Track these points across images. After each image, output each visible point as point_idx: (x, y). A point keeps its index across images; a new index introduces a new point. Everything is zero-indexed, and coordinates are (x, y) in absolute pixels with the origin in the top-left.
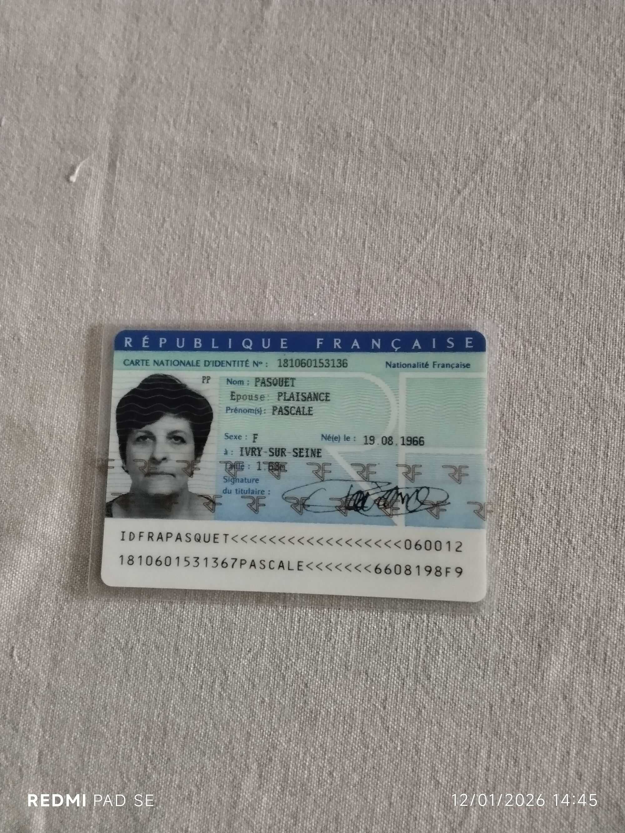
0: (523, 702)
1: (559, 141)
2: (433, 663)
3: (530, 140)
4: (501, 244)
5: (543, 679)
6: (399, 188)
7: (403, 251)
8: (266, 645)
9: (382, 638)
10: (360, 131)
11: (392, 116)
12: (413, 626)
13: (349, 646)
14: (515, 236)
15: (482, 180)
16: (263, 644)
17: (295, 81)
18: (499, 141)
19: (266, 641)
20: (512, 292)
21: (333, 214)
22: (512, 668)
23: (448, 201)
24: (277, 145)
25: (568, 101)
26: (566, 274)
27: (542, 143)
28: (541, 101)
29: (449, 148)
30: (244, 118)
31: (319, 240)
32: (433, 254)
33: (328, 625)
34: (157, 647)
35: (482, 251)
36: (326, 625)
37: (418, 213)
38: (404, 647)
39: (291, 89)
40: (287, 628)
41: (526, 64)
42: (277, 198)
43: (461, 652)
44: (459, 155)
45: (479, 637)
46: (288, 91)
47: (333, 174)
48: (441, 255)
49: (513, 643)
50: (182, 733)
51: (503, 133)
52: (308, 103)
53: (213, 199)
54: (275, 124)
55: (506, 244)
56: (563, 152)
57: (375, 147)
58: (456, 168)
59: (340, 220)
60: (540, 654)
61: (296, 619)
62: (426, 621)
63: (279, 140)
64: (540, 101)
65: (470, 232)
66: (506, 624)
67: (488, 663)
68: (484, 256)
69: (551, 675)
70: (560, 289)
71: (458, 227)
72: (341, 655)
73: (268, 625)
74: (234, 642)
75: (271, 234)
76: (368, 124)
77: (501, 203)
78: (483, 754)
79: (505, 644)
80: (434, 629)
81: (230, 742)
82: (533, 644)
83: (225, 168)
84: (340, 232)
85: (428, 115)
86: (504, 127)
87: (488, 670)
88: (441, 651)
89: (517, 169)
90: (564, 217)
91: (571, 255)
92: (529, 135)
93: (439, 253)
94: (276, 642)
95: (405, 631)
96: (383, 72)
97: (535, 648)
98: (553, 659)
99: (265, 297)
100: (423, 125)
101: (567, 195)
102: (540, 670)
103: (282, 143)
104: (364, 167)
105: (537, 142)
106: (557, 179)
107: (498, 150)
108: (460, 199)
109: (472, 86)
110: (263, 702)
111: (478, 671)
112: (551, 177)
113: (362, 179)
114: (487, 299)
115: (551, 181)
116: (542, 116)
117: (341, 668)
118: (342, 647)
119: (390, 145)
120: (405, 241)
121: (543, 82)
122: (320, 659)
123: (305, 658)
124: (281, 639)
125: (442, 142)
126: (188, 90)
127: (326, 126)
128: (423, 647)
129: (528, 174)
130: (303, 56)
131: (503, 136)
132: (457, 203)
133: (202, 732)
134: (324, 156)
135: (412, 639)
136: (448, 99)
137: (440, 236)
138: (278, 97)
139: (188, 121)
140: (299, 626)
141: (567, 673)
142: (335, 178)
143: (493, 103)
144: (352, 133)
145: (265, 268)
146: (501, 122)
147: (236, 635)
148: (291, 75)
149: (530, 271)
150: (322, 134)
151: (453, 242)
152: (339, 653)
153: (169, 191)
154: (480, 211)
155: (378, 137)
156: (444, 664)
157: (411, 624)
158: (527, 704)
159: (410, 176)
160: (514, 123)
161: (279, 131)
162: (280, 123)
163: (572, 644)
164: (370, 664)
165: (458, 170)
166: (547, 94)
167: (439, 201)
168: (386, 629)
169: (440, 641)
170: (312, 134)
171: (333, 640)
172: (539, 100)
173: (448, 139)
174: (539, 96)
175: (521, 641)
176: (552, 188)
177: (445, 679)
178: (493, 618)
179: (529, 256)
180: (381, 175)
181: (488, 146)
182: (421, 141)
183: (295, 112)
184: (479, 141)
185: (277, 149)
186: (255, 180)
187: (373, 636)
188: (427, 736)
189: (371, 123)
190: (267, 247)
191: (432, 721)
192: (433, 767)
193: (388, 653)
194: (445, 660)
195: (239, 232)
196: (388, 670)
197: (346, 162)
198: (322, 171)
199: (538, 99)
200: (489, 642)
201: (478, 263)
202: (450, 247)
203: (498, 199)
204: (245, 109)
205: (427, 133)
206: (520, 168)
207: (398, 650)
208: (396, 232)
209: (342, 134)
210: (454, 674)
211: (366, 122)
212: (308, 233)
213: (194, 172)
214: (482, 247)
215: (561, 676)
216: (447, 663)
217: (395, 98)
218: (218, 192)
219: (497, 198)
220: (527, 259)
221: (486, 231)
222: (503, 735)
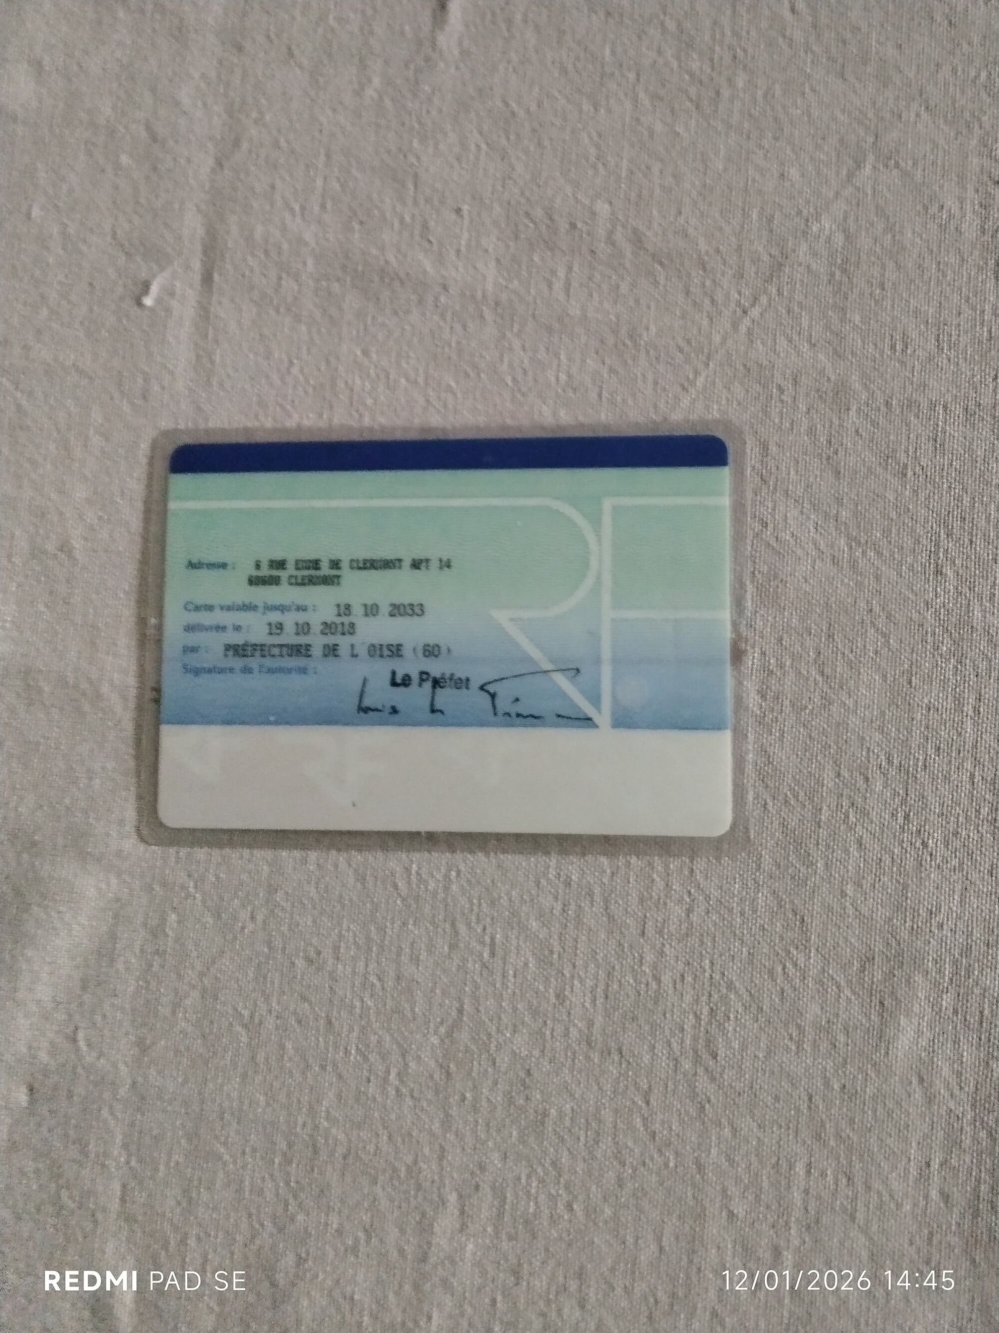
0: (859, 1089)
1: (897, 230)
2: (721, 1034)
3: (851, 230)
4: (811, 391)
5: (888, 1053)
6: (652, 307)
7: (662, 405)
9: (642, 998)
10: (590, 219)
11: (639, 195)
12: (689, 979)
13: (592, 1010)
14: (833, 378)
15: (780, 293)
16: (460, 1011)
17: (487, 144)
18: (804, 231)
20: (829, 463)
21: (551, 349)
22: (842, 1038)
23: (728, 326)
24: (463, 243)
25: (909, 168)
26: (911, 436)
27: (871, 233)
28: (868, 167)
29: (728, 244)
30: (410, 202)
31: (530, 389)
33: (560, 981)
34: (299, 1022)
35: (782, 401)
36: (556, 979)
37: (683, 344)
38: (675, 1010)
39: (482, 156)
40: (497, 986)
41: (843, 111)
42: (464, 327)
43: (763, 1017)
44: (743, 254)
45: (789, 991)
46: (477, 158)
47: (550, 287)
49: (841, 1001)
50: (340, 1150)
51: (811, 220)
52: (509, 177)
53: (366, 329)
54: (458, 211)
55: (818, 391)
56: (904, 248)
57: (613, 244)
58: (740, 275)
59: (562, 357)
60: (883, 1017)
61: (511, 972)
62: (709, 971)
63: (465, 235)
64: (867, 170)
65: (763, 373)
66: (831, 972)
67: (804, 1031)
68: (785, 410)
69: (900, 1047)
70: (903, 458)
71: (745, 366)
72: (580, 1025)
73: (468, 983)
75: (457, 383)
76: (602, 208)
77: (810, 327)
78: (800, 1169)
79: (829, 1002)
80: (722, 982)
81: (416, 1162)
82: (871, 1002)
83: (382, 279)
84: (563, 377)
85: (694, 194)
86: (811, 210)
87: (804, 1042)
88: (732, 1016)
89: (832, 275)
90: (907, 348)
91: (919, 406)
92: (851, 221)
94: (480, 1008)
95: (678, 986)
96: (623, 127)
97: (875, 1006)
98: (902, 1022)
100: (686, 209)
101: (911, 313)
102: (883, 1040)
103: (470, 240)
104: (598, 277)
105: (864, 233)
106: (895, 289)
107: (804, 247)
108: (747, 322)
109: (761, 147)
110: (463, 1099)
111: (790, 1044)
112: (886, 286)
113: (594, 294)
114: (791, 476)
115: (885, 292)
116: (869, 192)
117: (580, 1044)
118: (581, 1013)
119: (638, 240)
120: (664, 389)
121: (870, 139)
122: (548, 1032)
124: (488, 1003)
125: (717, 235)
126: (322, 158)
127: (538, 213)
128: (706, 1011)
129: (851, 282)
130: (499, 104)
131: (810, 224)
132: (743, 329)
133: (371, 1148)
135: (688, 998)
136: (725, 170)
137: (717, 380)
138: (462, 168)
139: (323, 207)
140: (515, 982)
141: (924, 1044)
142: (553, 293)
143: (794, 173)
144: (578, 224)
146: (807, 203)
147: (420, 998)
148: (481, 133)
149: (857, 431)
150: (531, 225)
151: (737, 389)
152: (576, 1022)
153: (298, 318)
154: (778, 341)
155: (619, 228)
156: (738, 1035)
157: (686, 975)
158: (865, 1092)
159: (668, 289)
160: (827, 204)
161: (465, 221)
162: (465, 208)
163: (932, 999)
164: (624, 1038)
165: (742, 278)
166: (877, 159)
167: (714, 326)
168: (647, 984)
169: (730, 999)
170: (516, 225)
171: (567, 1003)
172: (864, 167)
173: (727, 230)
174: (864, 161)
175: (853, 998)
176: (887, 304)
177: (740, 1057)
178: (810, 963)
179: (854, 408)
180: (624, 288)
181: (788, 240)
182: (685, 234)
183: (489, 190)
184: (774, 233)
185: (463, 249)
186: (430, 300)
188: (713, 1144)
189: (607, 206)
191: (720, 1122)
192: (724, 1191)
193: (651, 1020)
195: (407, 380)
196: (653, 1048)
197: (570, 269)
198: (533, 283)
199: (862, 165)
200: (805, 999)
201: (777, 421)
202: (733, 397)
203: (805, 323)
204: (411, 186)
205: (693, 221)
206: (838, 273)
207: (667, 1015)
208: (650, 377)
209: (563, 226)
210: (753, 1049)
211: (598, 206)
212: (514, 378)
213: (336, 287)
214: (782, 396)
215: (915, 1048)
216: (742, 1033)
217: (643, 167)
218: (373, 317)
219: (803, 320)
220: (851, 413)
221: (788, 371)
222: (829, 1139)
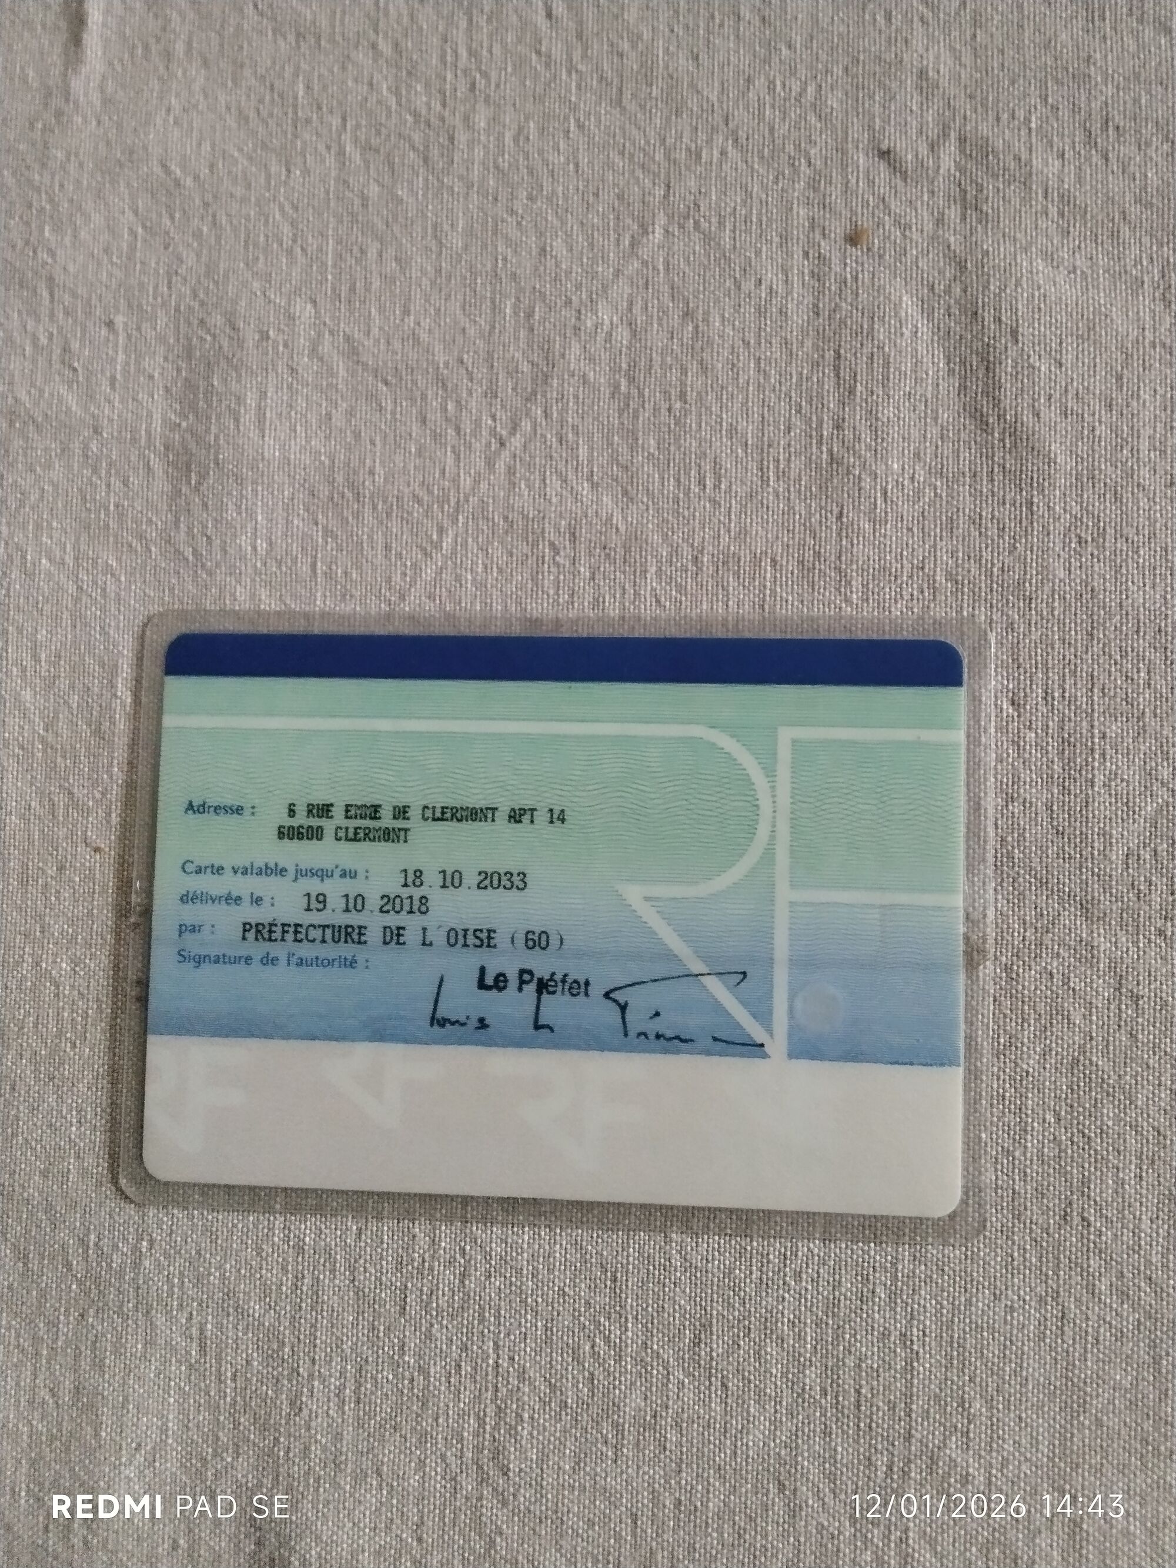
0: (699, 1504)
1: (700, 318)
2: (513, 1440)
3: (639, 322)
4: (595, 548)
5: (735, 1453)
6: (378, 442)
7: (397, 578)
8: (170, 1432)
9: (405, 1399)
10: (288, 325)
11: (352, 289)
12: (466, 1368)
13: (340, 1420)
14: (622, 528)
15: (546, 414)
16: (164, 1430)
17: (144, 227)
18: (575, 327)
19: (170, 1425)
21: (243, 507)
22: (672, 1436)
23: (481, 464)
24: (119, 367)
25: (713, 229)
26: (731, 603)
27: (665, 325)
28: (658, 234)
29: (475, 352)
30: (45, 316)
31: (218, 565)
32: (458, 578)
33: (295, 1382)
35: (558, 565)
36: (290, 1381)
37: (421, 493)
38: (451, 1412)
39: (139, 245)
40: (212, 1394)
41: (622, 153)
42: (125, 482)
43: (567, 1414)
44: (495, 364)
45: (601, 1378)
46: (133, 248)
47: (237, 420)
48: (474, 580)
49: (671, 1386)
51: (583, 312)
52: (176, 272)
54: (110, 324)
55: (605, 548)
56: (710, 342)
57: (321, 359)
58: (492, 393)
59: (260, 518)
60: (726, 1403)
61: (229, 1374)
62: (493, 1356)
63: (121, 357)
64: (657, 235)
65: (530, 527)
66: (655, 1347)
67: (623, 1430)
68: (562, 577)
69: (751, 1444)
71: (506, 518)
72: (324, 1441)
73: (172, 1392)
74: (103, 1434)
75: (119, 560)
76: (304, 311)
77: (590, 461)
79: (654, 1389)
80: (511, 1369)
82: (711, 1384)
84: (262, 545)
85: (425, 281)
86: (584, 296)
87: (623, 1446)
88: (526, 1415)
89: (617, 387)
90: (720, 482)
91: (739, 561)
92: (637, 309)
93: (469, 577)
94: (190, 1425)
95: (452, 1380)
96: (327, 192)
97: (716, 1390)
98: (752, 1410)
99: (115, 695)
100: (417, 305)
101: (724, 432)
102: (728, 1435)
103: (127, 364)
104: (301, 403)
105: (656, 325)
106: (701, 400)
107: (576, 349)
108: (505, 454)
109: (512, 212)
111: (604, 1449)
112: (689, 398)
113: (298, 428)
115: (688, 406)
116: (661, 267)
117: (325, 1466)
118: (325, 1424)
119: (352, 351)
120: (399, 556)
121: (659, 192)
122: (282, 1453)
123: (251, 1452)
124: (201, 1418)
125: (459, 339)
127: (217, 320)
128: (491, 1410)
129: (641, 395)
130: (158, 170)
131: (583, 317)
132: (501, 466)
134: (216, 383)
135: (465, 1396)
136: (466, 247)
137: (470, 540)
138: (112, 263)
140: (236, 1388)
141: (784, 1438)
142: (242, 428)
143: (558, 246)
144: (271, 333)
145: (112, 632)
146: (578, 287)
147: (107, 1418)
148: (136, 213)
149: (658, 601)
150: (209, 338)
151: (498, 553)
152: (319, 1437)
154: (548, 482)
155: (327, 336)
156: (535, 1441)
157: (463, 1364)
158: (707, 1507)
159: (398, 416)
160: (605, 288)
161: (121, 338)
162: (119, 320)
163: (790, 1376)
164: (384, 1455)
165: (496, 397)
166: (670, 217)
167: (462, 465)
168: (412, 1380)
169: (524, 1393)
170: (189, 340)
171: (305, 1412)
172: (653, 232)
173: (472, 331)
174: (653, 224)
175: (686, 1381)
176: (691, 421)
177: (539, 1472)
178: (627, 1337)
179: (654, 569)
180: (338, 418)
181: (555, 341)
182: (417, 341)
183: (151, 293)
184: (536, 332)
185: (118, 377)
186: (77, 447)
187: (387, 1395)
189: (309, 306)
190: (111, 587)
193: (419, 1428)
194: (535, 1433)
195: (50, 559)
196: (422, 1464)
197: (263, 395)
198: (214, 417)
199: (650, 229)
200: (623, 1387)
201: (551, 592)
202: (492, 562)
203: (583, 452)
204: (46, 296)
205: (426, 323)
206: (624, 383)
207: (440, 1420)
208: (379, 537)
209: (251, 338)
210: (556, 1459)
211: (298, 307)
212: (195, 551)
214: (557, 558)
215: (772, 1444)
216: (541, 1438)
217: (355, 249)
219: (581, 450)
220: (649, 576)
221: (563, 522)
